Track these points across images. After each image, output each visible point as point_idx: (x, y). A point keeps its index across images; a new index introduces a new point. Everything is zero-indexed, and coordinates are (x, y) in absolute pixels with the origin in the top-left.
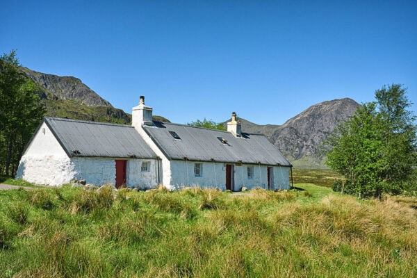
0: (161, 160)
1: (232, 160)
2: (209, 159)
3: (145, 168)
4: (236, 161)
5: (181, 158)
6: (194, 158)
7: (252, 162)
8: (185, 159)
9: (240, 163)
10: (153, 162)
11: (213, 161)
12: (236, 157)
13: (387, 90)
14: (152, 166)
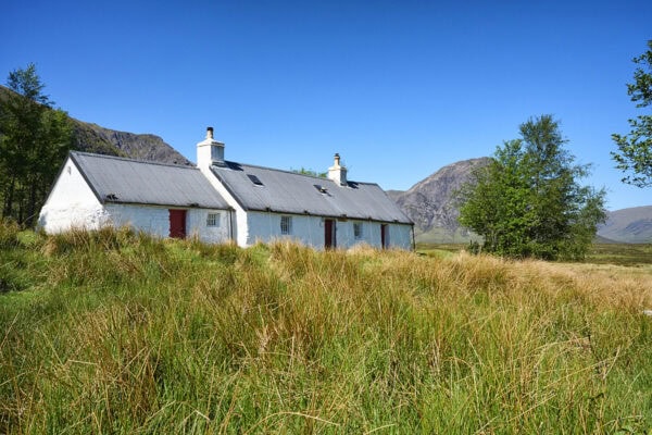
0: (234, 211)
1: (333, 214)
2: (302, 211)
3: (212, 221)
4: (339, 215)
5: (261, 208)
6: (280, 209)
7: (360, 216)
8: (268, 210)
9: (343, 218)
10: (223, 214)
11: (306, 213)
12: (338, 210)
13: (535, 123)
14: (221, 219)
